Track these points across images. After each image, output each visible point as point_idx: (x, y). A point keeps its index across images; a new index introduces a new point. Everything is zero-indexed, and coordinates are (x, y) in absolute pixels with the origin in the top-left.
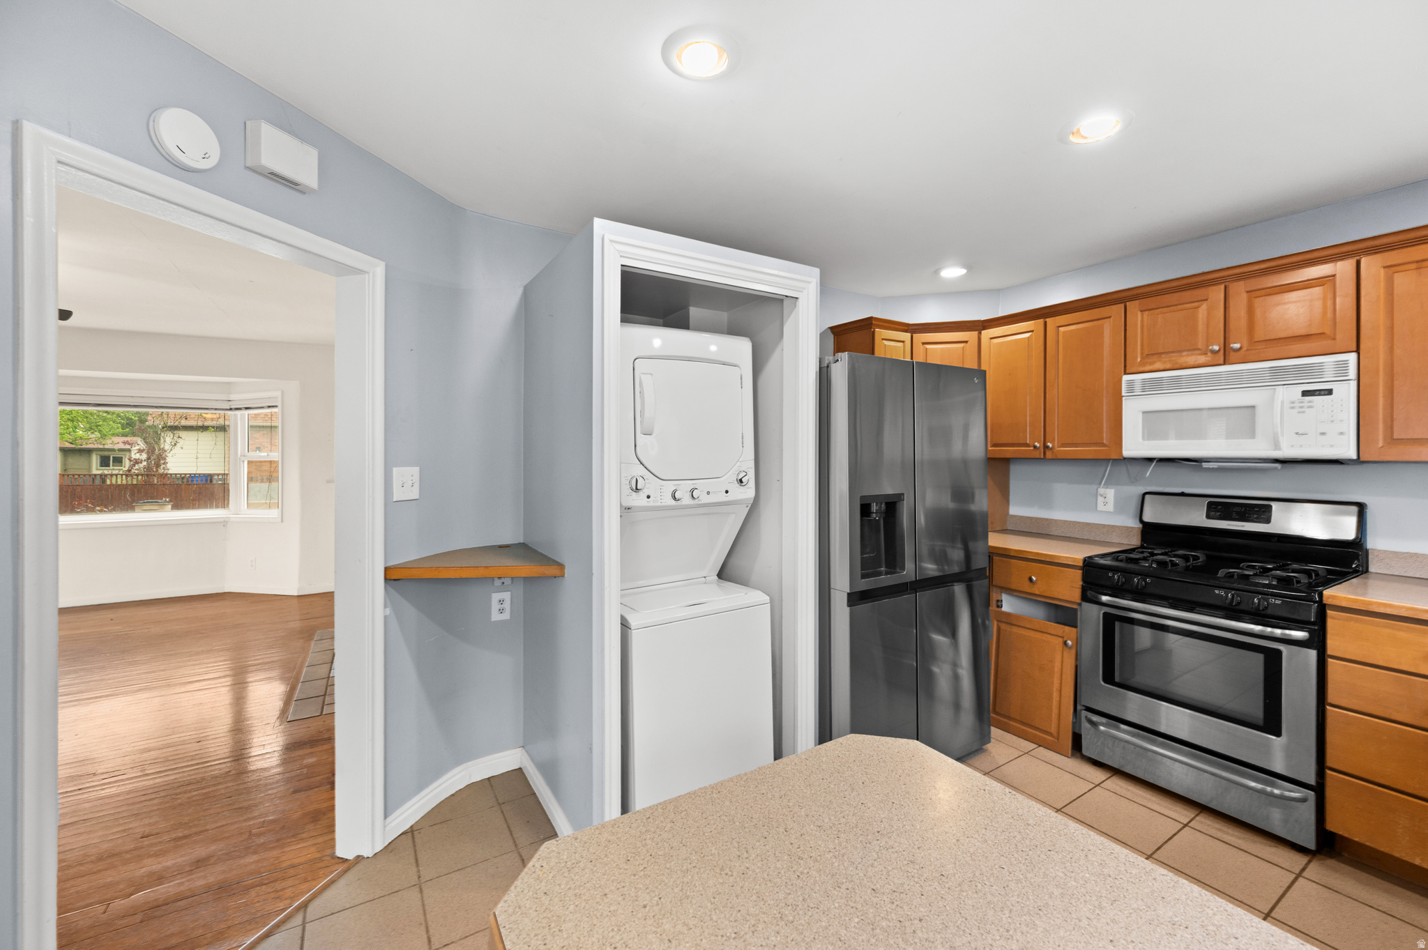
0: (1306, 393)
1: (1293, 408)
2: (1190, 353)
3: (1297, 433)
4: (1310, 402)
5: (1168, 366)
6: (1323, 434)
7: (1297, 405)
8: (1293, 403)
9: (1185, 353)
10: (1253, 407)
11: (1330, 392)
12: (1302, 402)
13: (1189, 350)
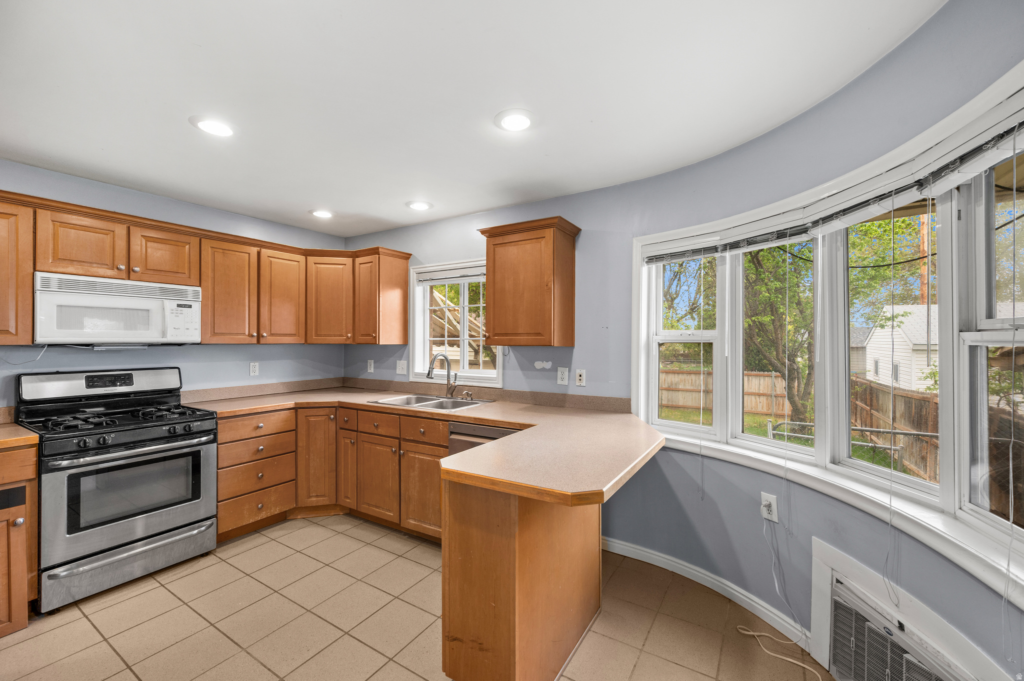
0: (179, 306)
1: (172, 313)
2: (99, 266)
3: (174, 328)
4: (181, 310)
5: (80, 272)
6: (188, 329)
7: (174, 311)
8: (172, 310)
9: (95, 265)
10: (148, 310)
11: (190, 306)
12: (177, 310)
13: (98, 264)
